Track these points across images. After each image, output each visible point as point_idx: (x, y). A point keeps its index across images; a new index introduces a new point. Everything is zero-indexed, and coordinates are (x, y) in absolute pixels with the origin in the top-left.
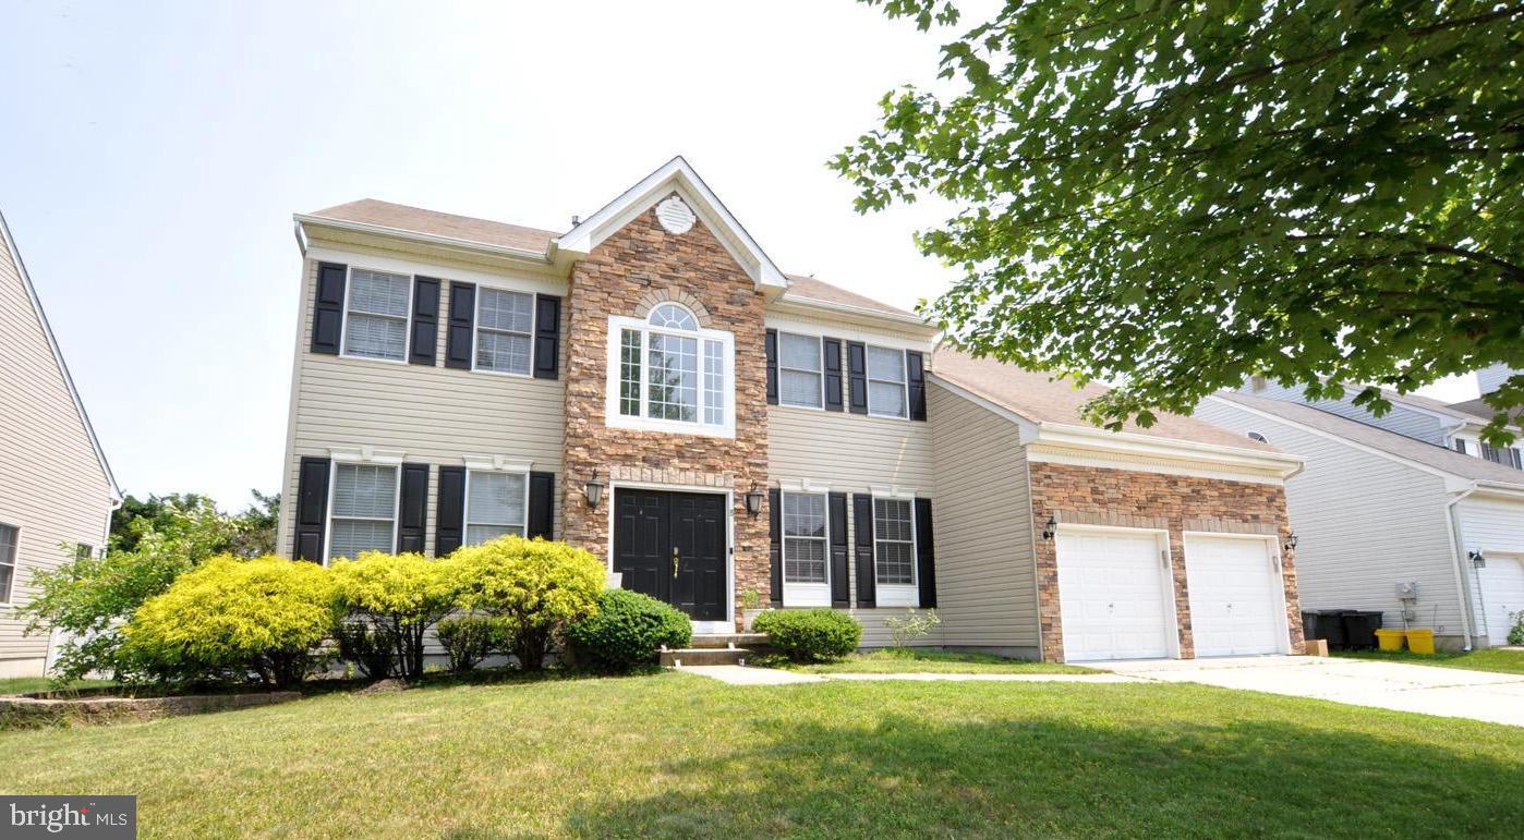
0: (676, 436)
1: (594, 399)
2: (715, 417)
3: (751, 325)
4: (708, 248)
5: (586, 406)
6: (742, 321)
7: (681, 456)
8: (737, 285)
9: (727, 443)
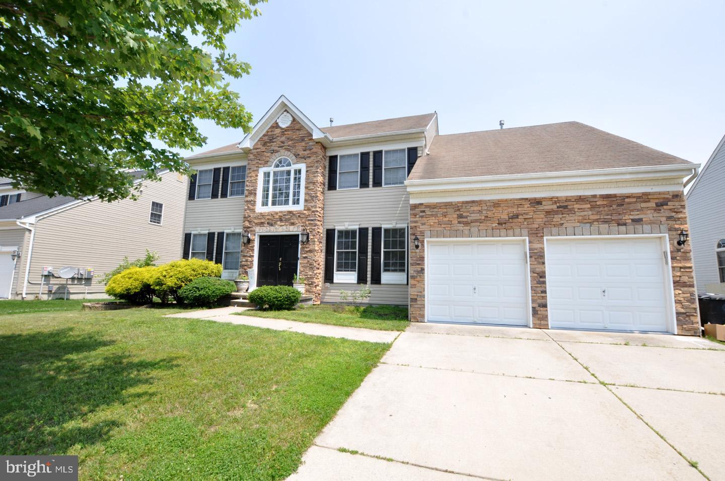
0: (280, 212)
1: (252, 202)
2: (296, 202)
3: (313, 158)
4: (297, 129)
5: (249, 205)
6: (309, 157)
7: (281, 220)
8: (308, 141)
9: (300, 213)
